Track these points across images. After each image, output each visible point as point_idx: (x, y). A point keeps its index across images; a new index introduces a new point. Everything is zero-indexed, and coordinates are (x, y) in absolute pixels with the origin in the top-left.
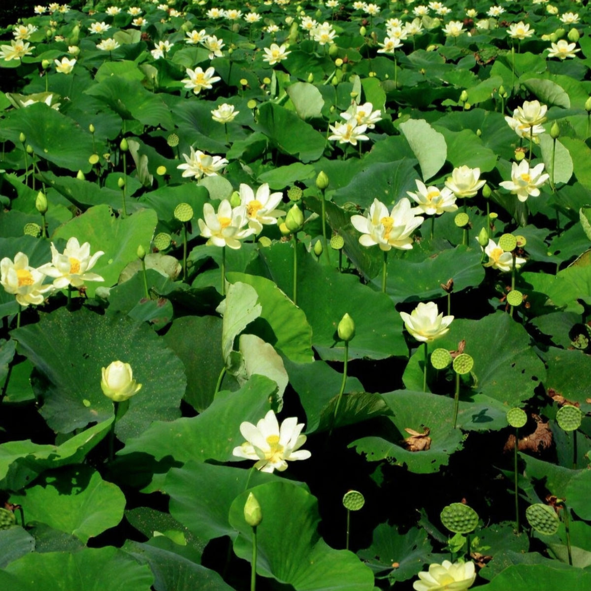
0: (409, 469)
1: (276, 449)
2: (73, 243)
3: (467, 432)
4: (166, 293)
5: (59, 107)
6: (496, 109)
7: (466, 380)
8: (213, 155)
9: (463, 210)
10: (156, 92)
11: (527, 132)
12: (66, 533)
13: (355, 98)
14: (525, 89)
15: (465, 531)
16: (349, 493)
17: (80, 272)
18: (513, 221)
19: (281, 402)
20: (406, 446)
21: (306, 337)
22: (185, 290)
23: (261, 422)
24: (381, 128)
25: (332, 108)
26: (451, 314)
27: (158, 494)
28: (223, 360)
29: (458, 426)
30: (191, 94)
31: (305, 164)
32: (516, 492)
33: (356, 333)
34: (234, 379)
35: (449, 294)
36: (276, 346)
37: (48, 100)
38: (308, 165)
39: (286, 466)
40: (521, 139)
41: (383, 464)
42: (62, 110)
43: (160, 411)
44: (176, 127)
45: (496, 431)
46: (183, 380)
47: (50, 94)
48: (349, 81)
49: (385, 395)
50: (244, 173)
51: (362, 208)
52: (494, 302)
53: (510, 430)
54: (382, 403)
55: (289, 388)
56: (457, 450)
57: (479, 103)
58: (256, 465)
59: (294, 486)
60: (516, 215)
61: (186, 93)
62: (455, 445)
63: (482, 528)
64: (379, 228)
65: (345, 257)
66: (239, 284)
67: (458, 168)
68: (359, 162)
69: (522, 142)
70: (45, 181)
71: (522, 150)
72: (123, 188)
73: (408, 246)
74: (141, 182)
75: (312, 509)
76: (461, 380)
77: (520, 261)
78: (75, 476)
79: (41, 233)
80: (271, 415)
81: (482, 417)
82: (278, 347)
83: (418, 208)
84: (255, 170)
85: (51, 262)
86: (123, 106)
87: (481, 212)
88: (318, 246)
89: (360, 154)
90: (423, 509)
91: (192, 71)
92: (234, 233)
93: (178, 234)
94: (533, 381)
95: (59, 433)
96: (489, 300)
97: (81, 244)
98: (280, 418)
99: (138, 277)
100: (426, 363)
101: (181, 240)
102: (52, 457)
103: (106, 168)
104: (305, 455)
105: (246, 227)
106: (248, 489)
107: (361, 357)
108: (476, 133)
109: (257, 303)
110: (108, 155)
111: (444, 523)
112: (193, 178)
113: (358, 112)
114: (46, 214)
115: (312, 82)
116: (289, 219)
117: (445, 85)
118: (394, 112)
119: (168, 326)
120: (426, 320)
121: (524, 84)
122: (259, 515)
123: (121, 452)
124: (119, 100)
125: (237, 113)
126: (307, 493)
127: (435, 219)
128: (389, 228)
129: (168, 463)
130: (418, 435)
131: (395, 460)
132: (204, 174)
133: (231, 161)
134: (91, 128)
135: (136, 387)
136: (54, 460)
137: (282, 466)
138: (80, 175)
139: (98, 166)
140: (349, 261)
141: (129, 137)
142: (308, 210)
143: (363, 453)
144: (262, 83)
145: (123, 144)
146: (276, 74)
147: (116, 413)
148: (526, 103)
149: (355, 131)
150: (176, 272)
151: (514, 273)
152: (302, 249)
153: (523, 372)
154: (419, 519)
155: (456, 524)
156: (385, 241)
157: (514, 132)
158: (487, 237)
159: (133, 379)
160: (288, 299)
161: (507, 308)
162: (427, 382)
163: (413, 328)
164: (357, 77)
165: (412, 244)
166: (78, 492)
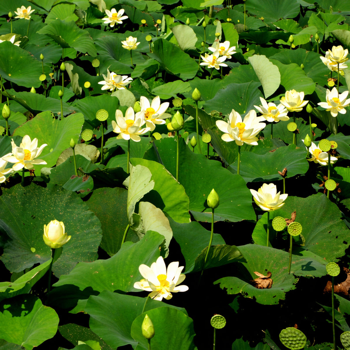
0: (257, 301)
1: (164, 284)
2: (26, 139)
3: (298, 277)
4: (89, 172)
5: (20, 44)
6: (313, 49)
7: (297, 240)
8: (122, 75)
9: (293, 120)
10: (85, 28)
11: (335, 67)
12: (17, 345)
13: (218, 37)
14: (332, 36)
15: (297, 347)
16: (215, 316)
17: (31, 158)
18: (327, 130)
19: (167, 250)
20: (255, 284)
21: (185, 205)
22: (102, 170)
23: (154, 264)
24: (235, 58)
25: (202, 44)
26: (286, 193)
27: (81, 314)
28: (128, 219)
29: (292, 272)
30: (108, 28)
31: (184, 81)
32: (333, 323)
33: (220, 203)
34: (135, 233)
35: (284, 179)
36: (164, 210)
37: (12, 40)
38: (186, 82)
39: (172, 296)
40: (332, 72)
41: (238, 296)
42: (22, 45)
43: (84, 254)
44: (98, 54)
45: (318, 278)
46: (100, 233)
47: (14, 35)
48: (213, 24)
49: (240, 247)
50: (143, 87)
51: (223, 115)
52: (316, 186)
53: (328, 278)
54: (238, 253)
55: (173, 241)
56: (291, 289)
57: (301, 45)
58: (149, 295)
59: (176, 311)
60: (329, 126)
61: (104, 28)
62: (290, 286)
63: (309, 347)
64: (235, 130)
65: (211, 148)
66: (139, 167)
67: (289, 91)
68: (221, 81)
69: (332, 74)
70: (8, 96)
71: (332, 80)
72: (61, 97)
73: (255, 143)
74: (74, 92)
75: (189, 326)
76: (293, 240)
77: (334, 159)
78: (24, 303)
79: (5, 133)
80: (161, 260)
81: (308, 267)
82: (165, 211)
83: (262, 117)
84: (150, 85)
85: (11, 152)
86: (63, 40)
87: (305, 122)
88: (193, 140)
89: (221, 75)
90: (267, 330)
91: (109, 11)
92: (136, 131)
93: (98, 129)
94: (344, 244)
95: (14, 272)
96: (312, 184)
97: (32, 140)
98: (167, 262)
99: (70, 160)
100: (269, 226)
101: (100, 133)
102: (8, 290)
103: (51, 83)
104: (184, 288)
105: (144, 126)
106: (144, 312)
107: (223, 220)
108: (300, 66)
109: (151, 179)
110: (52, 74)
111: (282, 342)
112: (109, 91)
113: (220, 47)
114: (9, 119)
115: (188, 25)
116: (174, 121)
117: (277, 29)
118: (244, 46)
119: (90, 195)
120: (268, 196)
121: (332, 33)
122: (153, 331)
123: (56, 285)
124: (60, 36)
125: (139, 43)
126: (185, 316)
127: (274, 125)
128: (242, 130)
129: (89, 292)
130: (263, 277)
131: (247, 294)
132: (116, 88)
133: (134, 79)
134: (41, 56)
135: (67, 238)
136: (9, 292)
137: (168, 296)
138: (33, 90)
139: (45, 82)
140: (214, 151)
141: (66, 61)
142: (186, 114)
143: (224, 288)
144: (156, 23)
145: (63, 66)
146: (165, 17)
147: (53, 257)
148: (334, 47)
149: (218, 60)
150: (96, 157)
151: (329, 167)
152: (182, 142)
153: (337, 237)
154: (264, 337)
155: (290, 342)
156: (239, 139)
157: (326, 67)
158: (310, 141)
159: (65, 232)
160: (172, 177)
161: (325, 191)
162: (270, 240)
163: (259, 200)
164: (219, 22)
165: (258, 142)
166: (26, 314)
